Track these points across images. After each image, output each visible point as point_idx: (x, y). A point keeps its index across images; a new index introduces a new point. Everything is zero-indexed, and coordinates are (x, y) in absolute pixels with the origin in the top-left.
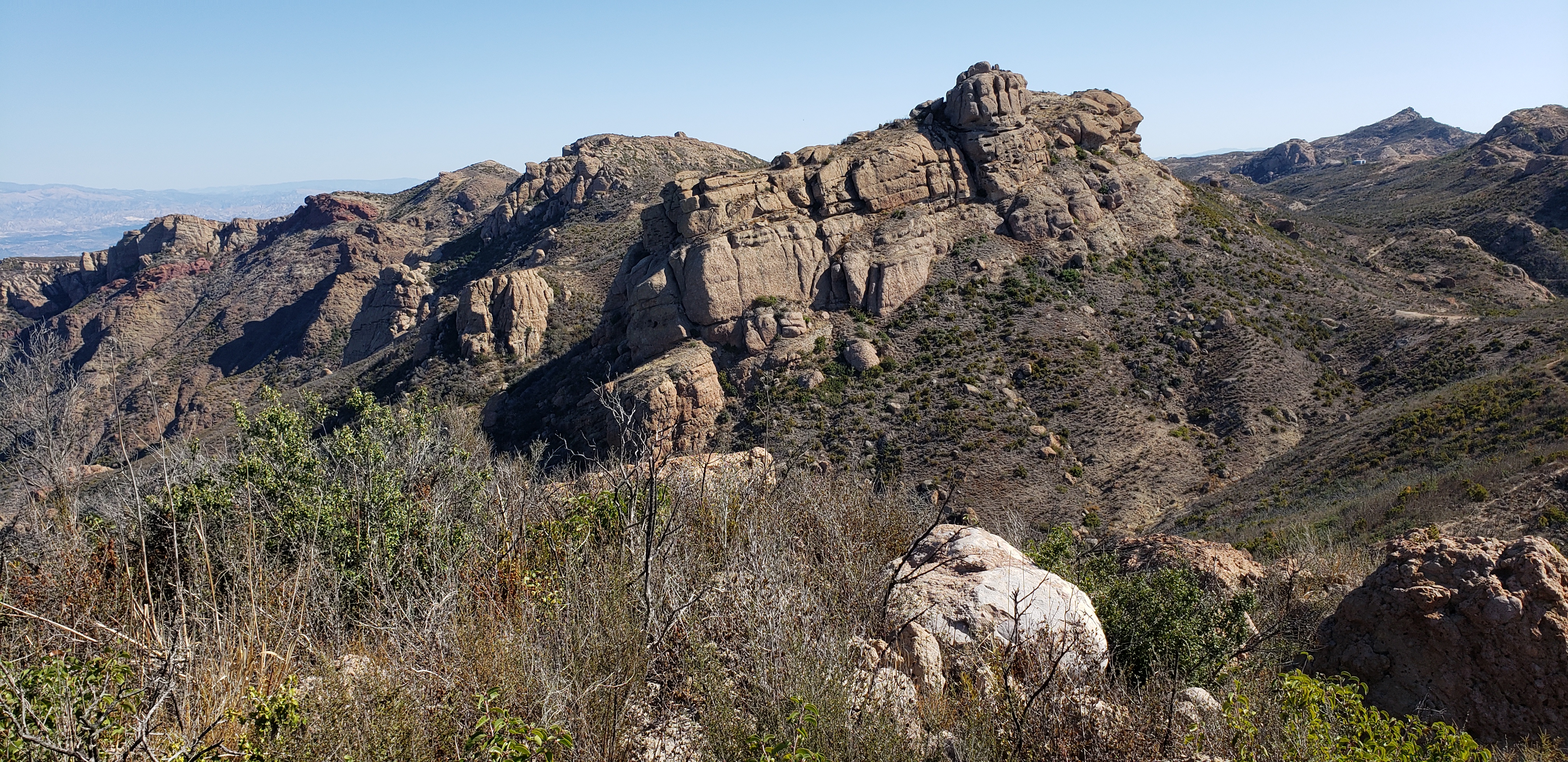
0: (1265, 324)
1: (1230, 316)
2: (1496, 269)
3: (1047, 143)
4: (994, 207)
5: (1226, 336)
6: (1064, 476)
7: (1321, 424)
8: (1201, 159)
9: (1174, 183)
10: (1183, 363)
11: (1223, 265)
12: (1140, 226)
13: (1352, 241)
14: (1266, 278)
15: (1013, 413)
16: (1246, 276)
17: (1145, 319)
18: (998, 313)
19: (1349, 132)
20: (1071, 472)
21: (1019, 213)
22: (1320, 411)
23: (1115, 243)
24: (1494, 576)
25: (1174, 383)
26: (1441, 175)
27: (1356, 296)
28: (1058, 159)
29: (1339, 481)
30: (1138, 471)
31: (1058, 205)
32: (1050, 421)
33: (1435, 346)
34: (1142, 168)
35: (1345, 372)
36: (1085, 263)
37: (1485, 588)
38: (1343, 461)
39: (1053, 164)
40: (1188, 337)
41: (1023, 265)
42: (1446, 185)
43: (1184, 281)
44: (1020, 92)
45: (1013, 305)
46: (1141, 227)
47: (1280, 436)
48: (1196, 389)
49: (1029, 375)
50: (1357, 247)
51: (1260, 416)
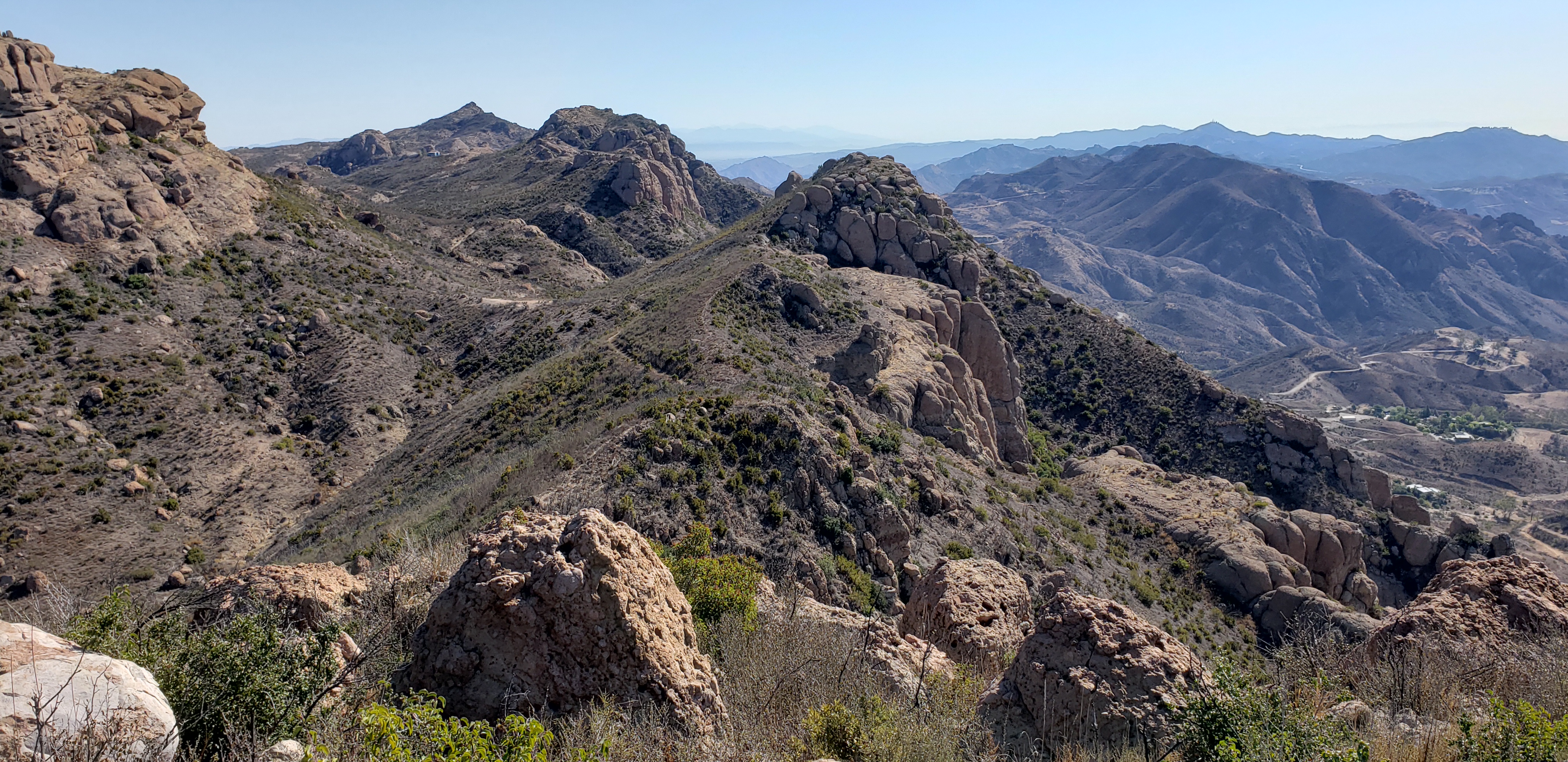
0: (360, 321)
1: (323, 316)
2: (561, 255)
3: (91, 128)
4: (30, 203)
5: (321, 336)
6: (157, 512)
7: (426, 416)
8: (275, 149)
9: (248, 175)
10: (279, 369)
11: (311, 261)
12: (214, 223)
13: (436, 232)
14: (356, 273)
15: (84, 449)
16: (336, 272)
17: (232, 325)
18: (51, 331)
19: (420, 123)
20: (164, 506)
21: (64, 210)
22: (423, 404)
23: (188, 243)
24: (559, 553)
25: (272, 392)
26: (507, 167)
27: (445, 287)
28: (107, 146)
29: (448, 471)
30: (241, 493)
31: (113, 200)
32: (133, 451)
33: (521, 330)
34: (210, 159)
35: (443, 362)
36: (155, 266)
37: (553, 566)
38: (450, 450)
39: (101, 152)
40: (281, 340)
41: (77, 271)
42: (512, 176)
43: (270, 281)
44: (46, 66)
45: (70, 320)
46: (216, 224)
47: (387, 434)
48: (295, 395)
49: (100, 401)
50: (441, 238)
51: (366, 416)
